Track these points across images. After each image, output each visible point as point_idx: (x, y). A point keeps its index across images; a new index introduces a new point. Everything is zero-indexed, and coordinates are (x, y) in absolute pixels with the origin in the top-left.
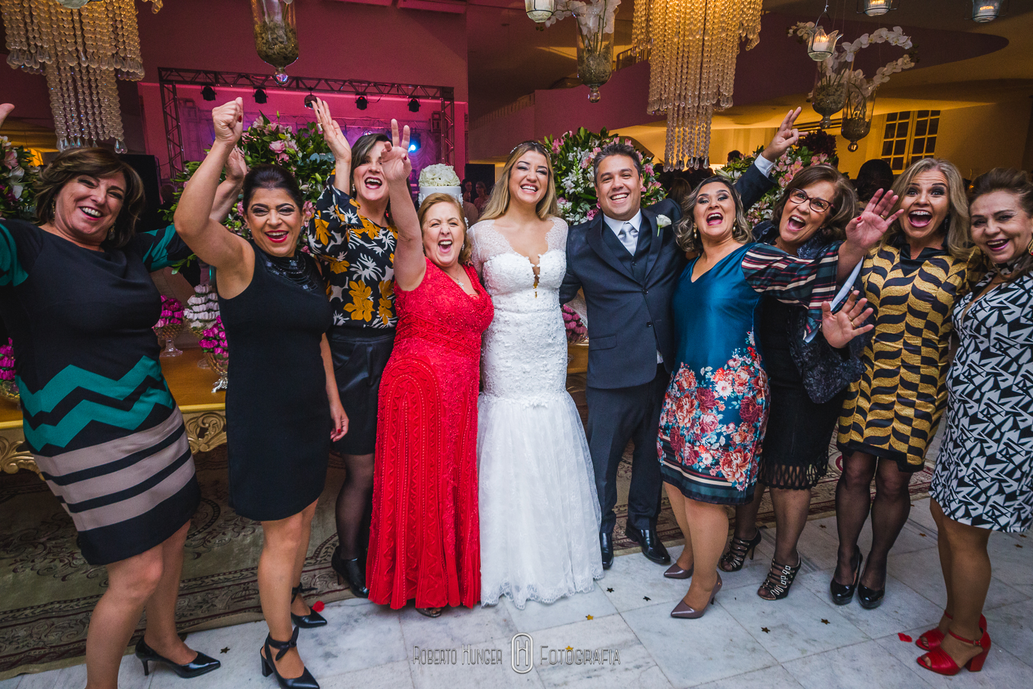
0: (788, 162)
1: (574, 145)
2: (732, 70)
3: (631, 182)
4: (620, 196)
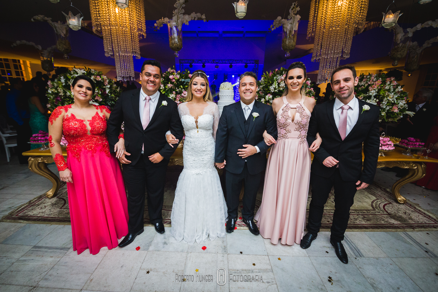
0: (374, 80)
1: (277, 74)
2: (350, 42)
3: (253, 88)
4: (248, 93)
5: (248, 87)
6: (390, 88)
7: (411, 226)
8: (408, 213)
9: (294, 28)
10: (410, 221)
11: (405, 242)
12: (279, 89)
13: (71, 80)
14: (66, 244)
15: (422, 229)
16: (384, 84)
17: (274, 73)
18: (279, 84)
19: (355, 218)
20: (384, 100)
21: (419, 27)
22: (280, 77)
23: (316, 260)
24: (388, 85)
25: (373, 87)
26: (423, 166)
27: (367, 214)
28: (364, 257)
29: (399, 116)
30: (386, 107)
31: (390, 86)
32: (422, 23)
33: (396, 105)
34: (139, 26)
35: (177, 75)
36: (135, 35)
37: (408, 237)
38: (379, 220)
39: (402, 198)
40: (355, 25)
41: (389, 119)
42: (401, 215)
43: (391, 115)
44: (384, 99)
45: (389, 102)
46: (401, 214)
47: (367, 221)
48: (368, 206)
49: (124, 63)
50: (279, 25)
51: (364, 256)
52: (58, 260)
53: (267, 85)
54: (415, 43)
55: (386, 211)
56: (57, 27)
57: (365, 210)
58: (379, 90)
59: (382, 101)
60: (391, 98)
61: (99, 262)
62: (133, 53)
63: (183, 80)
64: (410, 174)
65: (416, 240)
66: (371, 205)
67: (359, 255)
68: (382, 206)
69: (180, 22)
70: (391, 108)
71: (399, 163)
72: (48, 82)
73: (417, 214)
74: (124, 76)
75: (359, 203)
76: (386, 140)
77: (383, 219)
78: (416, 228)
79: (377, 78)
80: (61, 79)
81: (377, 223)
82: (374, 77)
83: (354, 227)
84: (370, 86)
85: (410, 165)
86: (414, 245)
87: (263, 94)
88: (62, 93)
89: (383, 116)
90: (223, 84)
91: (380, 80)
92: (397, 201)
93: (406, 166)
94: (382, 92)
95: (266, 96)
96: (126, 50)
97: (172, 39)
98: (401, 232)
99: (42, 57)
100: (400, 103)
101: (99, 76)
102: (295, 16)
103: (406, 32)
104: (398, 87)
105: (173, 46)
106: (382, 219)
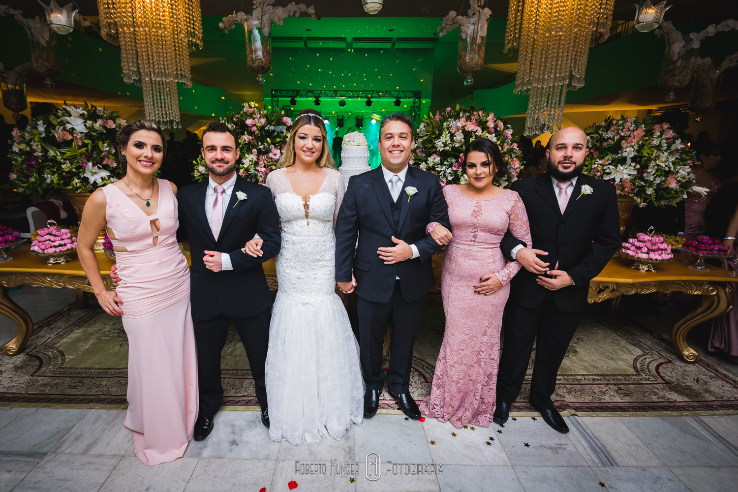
2: (584, 58)
3: (405, 143)
4: (397, 152)
5: (397, 141)
6: (660, 143)
7: (709, 406)
8: (704, 380)
9: (479, 33)
10: (707, 395)
11: (698, 437)
12: (453, 145)
13: (57, 127)
14: (38, 446)
15: (730, 411)
16: (650, 135)
17: (442, 116)
18: (452, 136)
19: (601, 389)
20: (651, 165)
21: (711, 30)
22: (454, 122)
23: (525, 472)
24: (657, 138)
25: (629, 141)
26: (727, 289)
27: (624, 382)
28: (618, 466)
29: (681, 195)
30: (654, 179)
31: (661, 140)
32: (718, 23)
33: (672, 175)
34: (190, 26)
35: (260, 118)
36: (182, 44)
37: (702, 426)
38: (647, 395)
39: (691, 352)
40: (593, 28)
41: (660, 200)
42: (689, 384)
43: (664, 193)
44: (650, 163)
45: (659, 169)
46: (689, 382)
47: (624, 396)
48: (628, 368)
49: (160, 95)
50: (452, 26)
51: (620, 464)
52: (22, 477)
53: (430, 137)
54: (708, 60)
55: (662, 378)
56: (33, 26)
57: (621, 375)
58: (641, 147)
59: (647, 167)
60: (663, 162)
61: (102, 481)
62: (178, 77)
63: (272, 128)
64: (705, 306)
65: (718, 433)
66: (633, 365)
67: (610, 461)
68: (653, 367)
69: (268, 20)
70: (664, 181)
71: (682, 284)
72: (13, 131)
73: (720, 382)
74: (159, 121)
75: (610, 361)
76: (657, 241)
77: (655, 392)
78: (718, 410)
79: (636, 125)
80: (38, 125)
81: (643, 401)
82: (631, 124)
83: (600, 408)
84: (624, 139)
85: (704, 289)
86: (715, 443)
87: (424, 155)
88: (40, 152)
89: (650, 195)
90: (348, 136)
91: (641, 128)
92: (681, 358)
93: (696, 290)
94: (647, 150)
95: (429, 159)
96: (165, 72)
97: (252, 51)
98: (691, 418)
99: (5, 84)
100: (680, 171)
101: (112, 119)
102: (481, 10)
103: (688, 41)
104: (676, 141)
105: (254, 64)
106: (653, 392)
